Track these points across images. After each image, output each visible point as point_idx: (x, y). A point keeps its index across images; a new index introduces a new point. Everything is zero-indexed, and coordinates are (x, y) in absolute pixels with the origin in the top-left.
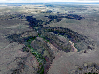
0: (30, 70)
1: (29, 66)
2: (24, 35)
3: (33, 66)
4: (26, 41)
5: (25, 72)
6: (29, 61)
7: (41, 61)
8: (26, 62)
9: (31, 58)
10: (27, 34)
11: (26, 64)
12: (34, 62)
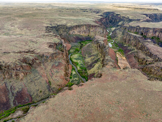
0: (36, 84)
1: (42, 76)
2: (80, 32)
3: (51, 80)
4: (79, 41)
5: (25, 81)
6: (49, 67)
7: (77, 79)
8: (42, 66)
9: (57, 64)
10: (85, 29)
11: (38, 69)
12: (57, 72)
